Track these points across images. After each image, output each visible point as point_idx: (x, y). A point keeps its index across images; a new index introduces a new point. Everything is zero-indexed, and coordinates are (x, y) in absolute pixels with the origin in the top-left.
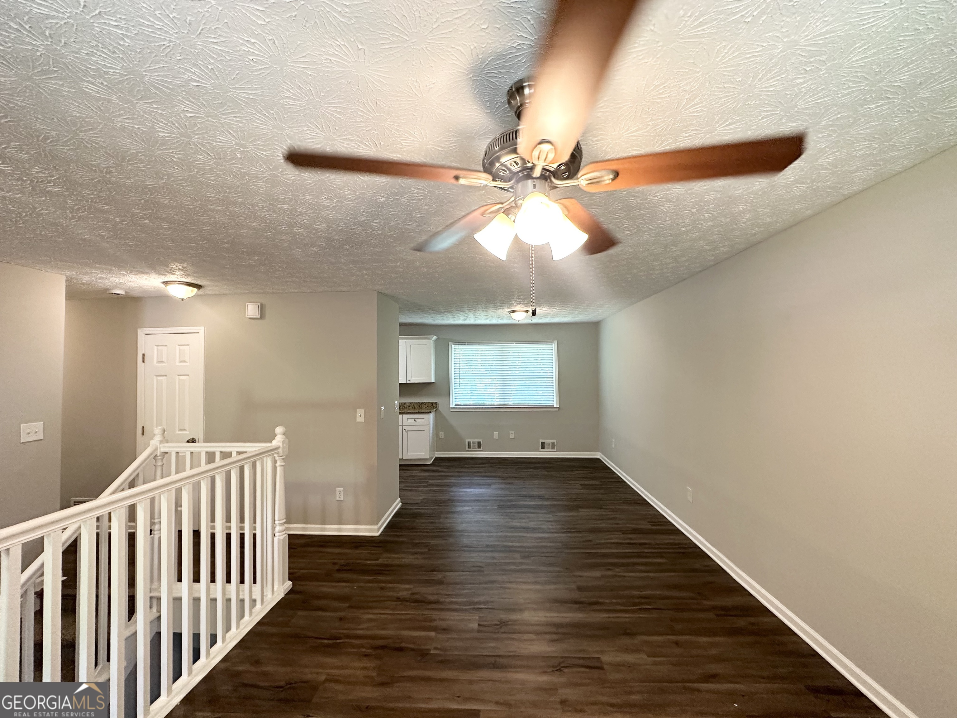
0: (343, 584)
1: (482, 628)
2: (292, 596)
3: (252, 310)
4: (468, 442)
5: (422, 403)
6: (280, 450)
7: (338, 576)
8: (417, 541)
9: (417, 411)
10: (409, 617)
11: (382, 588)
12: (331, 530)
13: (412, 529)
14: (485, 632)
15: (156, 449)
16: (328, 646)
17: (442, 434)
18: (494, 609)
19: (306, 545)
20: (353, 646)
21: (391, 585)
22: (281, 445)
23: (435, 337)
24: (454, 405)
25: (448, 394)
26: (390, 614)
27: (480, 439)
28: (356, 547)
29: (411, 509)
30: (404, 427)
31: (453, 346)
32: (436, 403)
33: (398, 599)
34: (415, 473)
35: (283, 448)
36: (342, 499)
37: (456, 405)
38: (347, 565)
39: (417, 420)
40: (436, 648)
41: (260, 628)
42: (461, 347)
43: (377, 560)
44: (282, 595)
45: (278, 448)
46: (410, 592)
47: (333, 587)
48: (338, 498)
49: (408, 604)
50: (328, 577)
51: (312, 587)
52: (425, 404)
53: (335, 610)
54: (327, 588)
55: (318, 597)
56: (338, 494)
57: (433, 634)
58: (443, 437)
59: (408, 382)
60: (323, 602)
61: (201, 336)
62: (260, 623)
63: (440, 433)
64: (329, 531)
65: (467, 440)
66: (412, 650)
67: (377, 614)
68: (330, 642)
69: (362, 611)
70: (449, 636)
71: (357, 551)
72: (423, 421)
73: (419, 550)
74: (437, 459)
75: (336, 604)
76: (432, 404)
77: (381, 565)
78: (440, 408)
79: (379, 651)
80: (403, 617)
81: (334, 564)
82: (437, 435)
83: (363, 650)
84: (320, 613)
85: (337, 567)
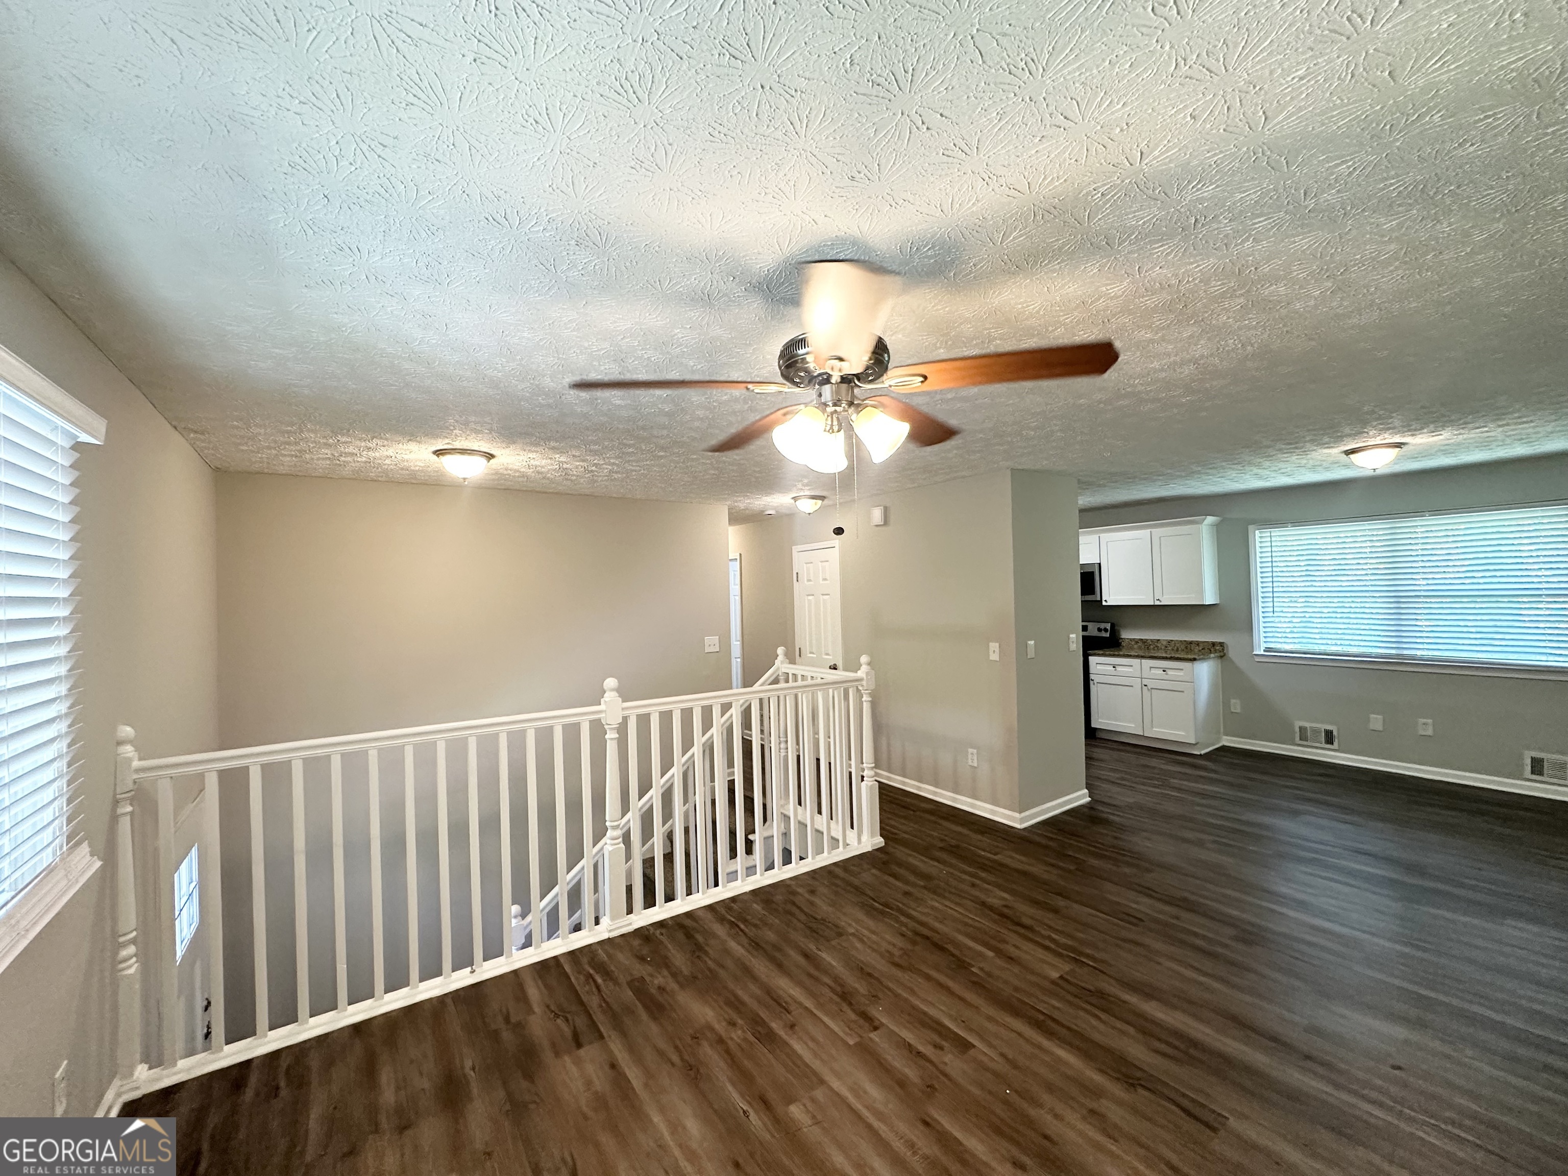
0: (936, 864)
1: (1060, 982)
2: (879, 854)
3: (877, 515)
4: (1300, 728)
5: (1191, 643)
6: (864, 683)
7: (938, 854)
8: (1070, 853)
9: (1169, 656)
10: (976, 924)
11: (973, 885)
12: (964, 803)
13: (1078, 836)
14: (1062, 988)
15: (778, 669)
16: (876, 909)
17: (1236, 705)
18: (1104, 973)
19: (931, 812)
20: (897, 920)
21: (986, 886)
22: (864, 676)
23: (1210, 519)
24: (1263, 649)
25: (1248, 626)
26: (960, 913)
27: (1331, 724)
28: (982, 833)
29: (1103, 812)
30: (1145, 682)
31: (1257, 532)
32: (1221, 644)
33: (983, 904)
34: (1154, 762)
35: (868, 680)
36: (976, 765)
37: (1268, 650)
38: (957, 847)
39: (1170, 672)
40: (981, 969)
41: (833, 868)
42: (1276, 532)
43: (996, 854)
44: (869, 848)
45: (861, 680)
46: (1004, 903)
47: (923, 861)
48: (970, 763)
49: (988, 912)
50: (926, 851)
51: (900, 852)
52: (1198, 643)
53: (907, 882)
54: (917, 861)
55: (900, 864)
56: (970, 756)
57: (990, 954)
58: (1238, 711)
59: (1157, 603)
60: (902, 871)
61: (837, 550)
62: (835, 864)
63: (1233, 701)
64: (962, 804)
65: (1298, 724)
66: (953, 955)
67: (946, 906)
68: (881, 907)
69: (932, 896)
70: (1009, 966)
71: (979, 837)
72: (1181, 673)
73: (1061, 864)
74: (1224, 749)
75: (912, 878)
76: (1214, 644)
77: (995, 861)
78: (1232, 653)
79: (918, 939)
80: (970, 922)
81: (942, 840)
82: (1226, 704)
83: (904, 929)
84: (891, 880)
85: (941, 845)
